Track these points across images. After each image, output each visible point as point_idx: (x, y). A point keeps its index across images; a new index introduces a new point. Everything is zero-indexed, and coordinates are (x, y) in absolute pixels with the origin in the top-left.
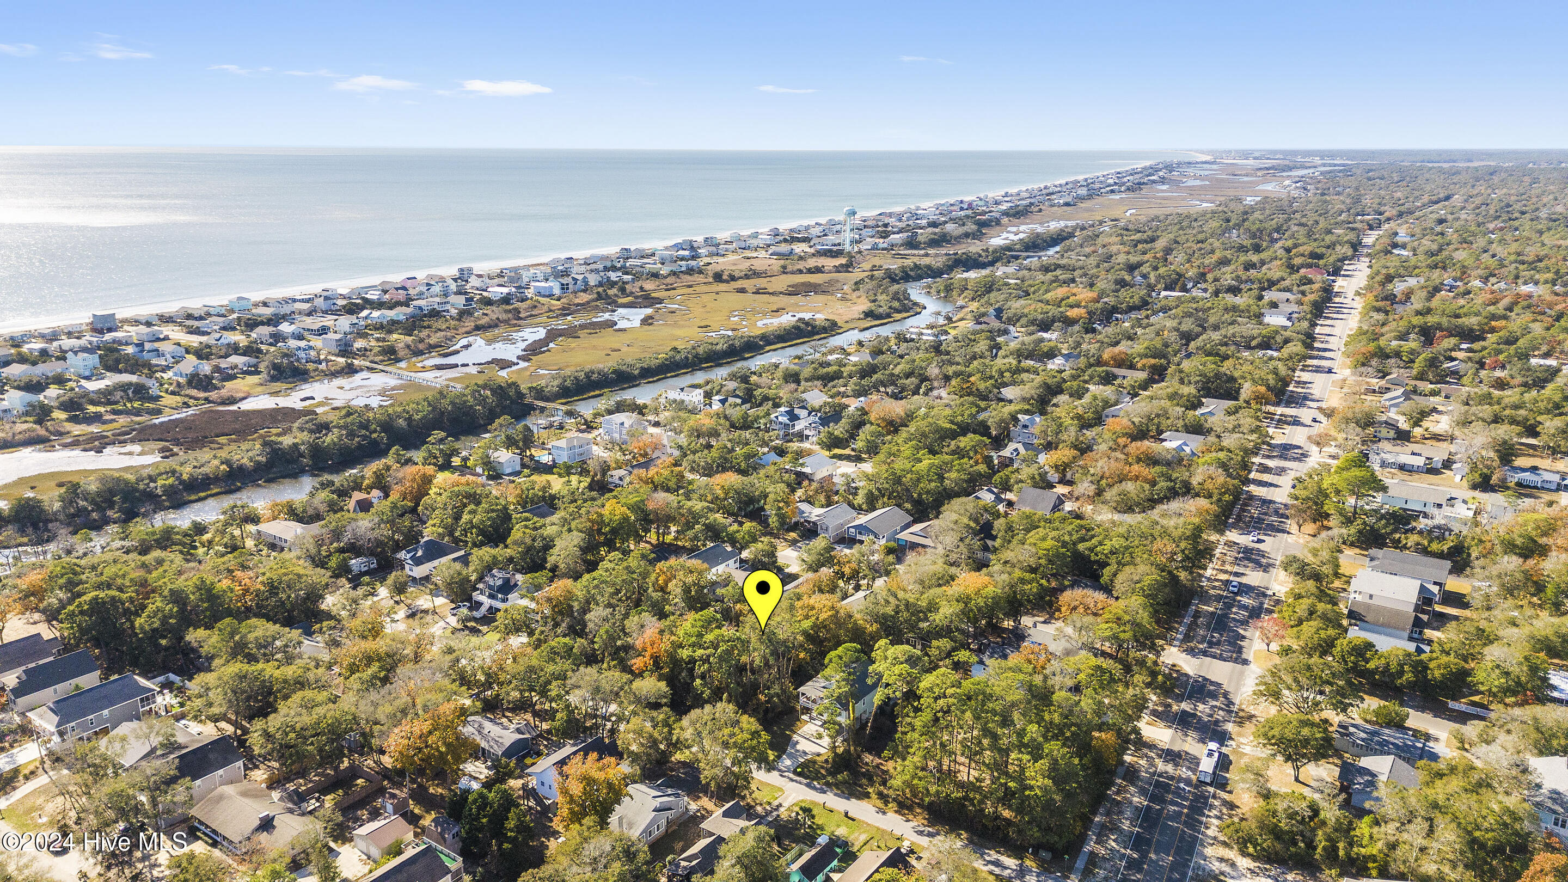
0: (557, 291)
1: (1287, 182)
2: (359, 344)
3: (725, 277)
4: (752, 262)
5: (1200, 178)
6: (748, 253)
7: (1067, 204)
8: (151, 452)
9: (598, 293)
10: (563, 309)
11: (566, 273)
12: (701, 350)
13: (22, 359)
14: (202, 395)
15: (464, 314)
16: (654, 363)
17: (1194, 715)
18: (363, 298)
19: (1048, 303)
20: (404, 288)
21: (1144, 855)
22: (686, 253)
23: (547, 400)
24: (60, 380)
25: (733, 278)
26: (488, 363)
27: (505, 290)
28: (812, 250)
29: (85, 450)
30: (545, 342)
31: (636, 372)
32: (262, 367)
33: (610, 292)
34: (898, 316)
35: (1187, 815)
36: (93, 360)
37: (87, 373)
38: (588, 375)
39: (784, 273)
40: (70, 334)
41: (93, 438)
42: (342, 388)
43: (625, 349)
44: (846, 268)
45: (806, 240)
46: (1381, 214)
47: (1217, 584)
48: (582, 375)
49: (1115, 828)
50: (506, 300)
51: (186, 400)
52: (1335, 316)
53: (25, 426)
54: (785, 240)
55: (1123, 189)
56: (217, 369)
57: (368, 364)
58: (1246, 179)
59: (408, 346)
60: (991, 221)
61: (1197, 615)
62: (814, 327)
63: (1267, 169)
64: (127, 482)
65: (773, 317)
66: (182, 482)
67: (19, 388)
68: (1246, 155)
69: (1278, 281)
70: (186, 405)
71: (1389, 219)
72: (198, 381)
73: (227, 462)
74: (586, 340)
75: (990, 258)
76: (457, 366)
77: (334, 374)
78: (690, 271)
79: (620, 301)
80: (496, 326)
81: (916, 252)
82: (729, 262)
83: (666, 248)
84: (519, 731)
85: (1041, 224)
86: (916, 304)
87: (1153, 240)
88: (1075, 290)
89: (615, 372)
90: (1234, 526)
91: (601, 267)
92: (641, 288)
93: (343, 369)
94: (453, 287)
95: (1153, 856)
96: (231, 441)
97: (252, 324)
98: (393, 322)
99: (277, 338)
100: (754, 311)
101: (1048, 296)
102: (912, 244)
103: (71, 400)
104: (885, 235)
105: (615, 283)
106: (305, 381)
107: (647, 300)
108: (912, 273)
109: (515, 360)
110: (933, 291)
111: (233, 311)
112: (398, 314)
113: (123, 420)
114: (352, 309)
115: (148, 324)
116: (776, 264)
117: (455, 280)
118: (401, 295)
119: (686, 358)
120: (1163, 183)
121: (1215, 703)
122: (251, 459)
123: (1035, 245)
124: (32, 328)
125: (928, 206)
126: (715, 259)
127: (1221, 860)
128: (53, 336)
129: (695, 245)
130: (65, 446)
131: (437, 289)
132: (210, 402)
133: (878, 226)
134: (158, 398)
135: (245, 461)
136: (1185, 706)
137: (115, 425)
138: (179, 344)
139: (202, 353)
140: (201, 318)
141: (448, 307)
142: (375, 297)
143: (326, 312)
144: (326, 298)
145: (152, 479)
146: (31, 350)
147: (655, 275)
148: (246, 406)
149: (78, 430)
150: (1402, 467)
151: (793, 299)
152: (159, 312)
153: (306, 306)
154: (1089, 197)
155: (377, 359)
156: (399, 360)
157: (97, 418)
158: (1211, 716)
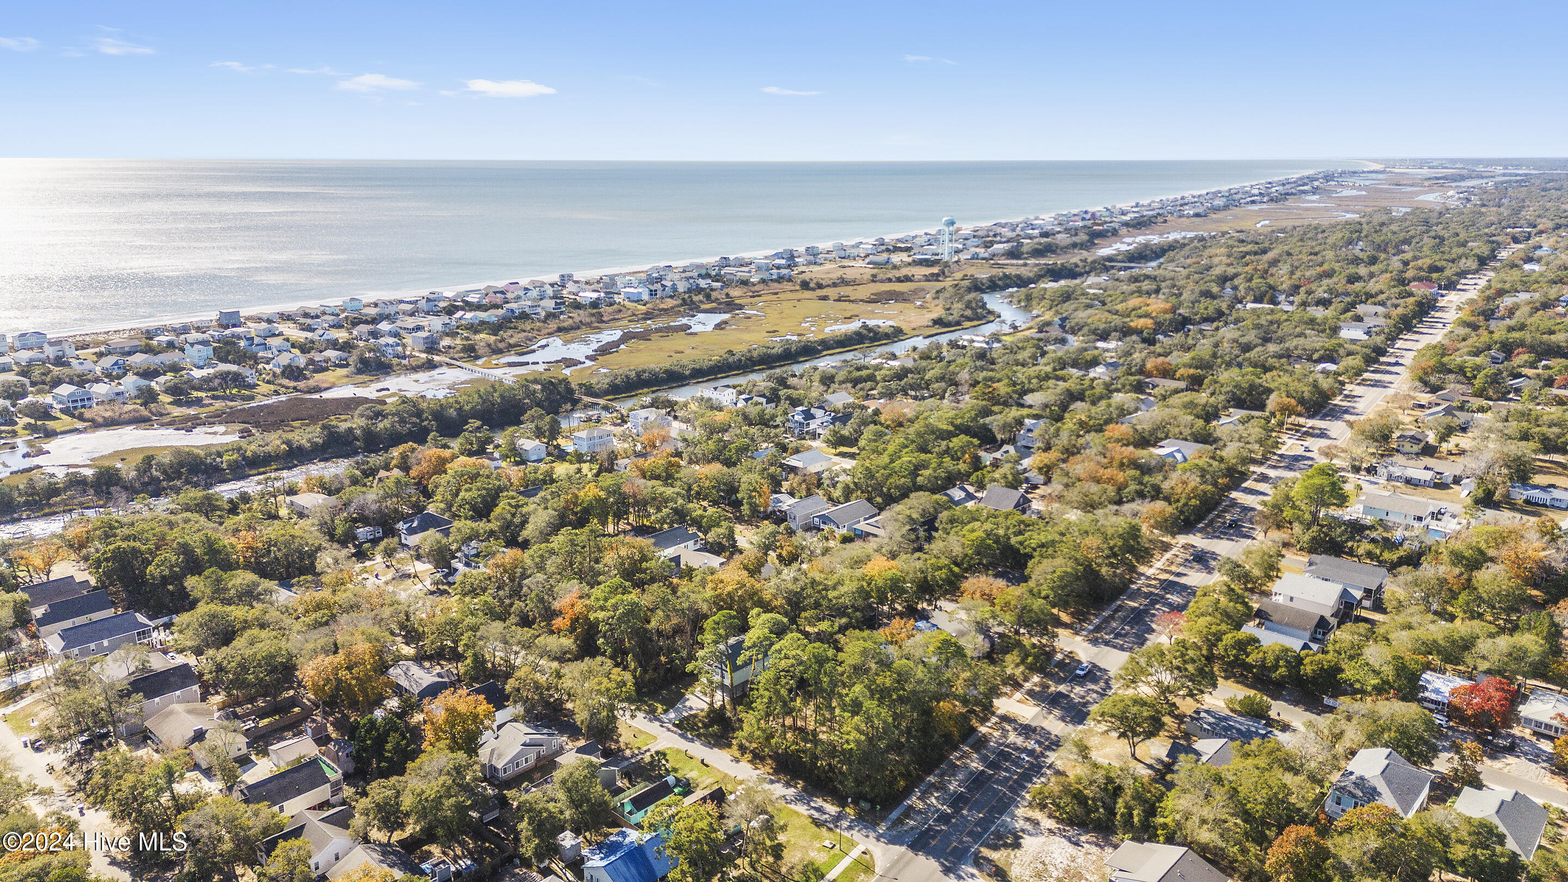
0: (646, 297)
1: (1451, 193)
2: (446, 342)
3: (812, 285)
4: (847, 270)
5: (1360, 188)
6: (846, 263)
7: (1197, 215)
8: (233, 433)
9: (683, 299)
10: (647, 313)
11: (659, 279)
12: (755, 354)
13: (148, 350)
14: (292, 384)
15: (550, 316)
16: (706, 365)
17: (1068, 696)
18: (463, 301)
19: (1116, 313)
20: (502, 293)
21: (957, 811)
22: (783, 262)
23: (596, 395)
24: (175, 368)
25: (820, 286)
26: (557, 362)
27: (595, 295)
28: (910, 260)
29: (178, 429)
30: (616, 344)
31: (687, 373)
32: (351, 361)
33: (695, 298)
34: (967, 324)
35: (1015, 781)
36: (209, 351)
37: (201, 363)
38: (638, 375)
39: (873, 281)
40: (198, 329)
41: (187, 419)
42: (417, 381)
43: (688, 351)
44: (935, 277)
45: (908, 249)
46: (1535, 227)
47: (1153, 582)
48: (633, 374)
49: (941, 787)
50: (595, 304)
51: (278, 388)
52: (1425, 330)
53: (131, 407)
54: (888, 250)
55: (1265, 199)
56: (311, 362)
57: (448, 360)
58: (1409, 189)
59: (489, 345)
60: (1107, 231)
61: (1120, 608)
62: (876, 333)
63: (1437, 178)
64: (198, 456)
65: (843, 323)
66: (244, 458)
67: (137, 374)
68: (1421, 163)
69: (1377, 294)
70: (277, 393)
71: (1541, 232)
72: (293, 372)
73: (288, 443)
74: (657, 342)
75: (1087, 269)
76: (527, 363)
77: (415, 369)
78: (780, 279)
79: (703, 307)
80: (578, 328)
81: (1014, 262)
82: (825, 271)
83: (766, 258)
84: (439, 675)
85: (1161, 234)
86: (990, 312)
87: (1264, 252)
88: (1149, 301)
89: (666, 372)
90: (1201, 531)
91: (695, 274)
92: (727, 295)
93: (423, 364)
94: (550, 291)
95: (965, 812)
96: (303, 425)
97: (356, 323)
98: (483, 323)
99: (375, 335)
100: (828, 317)
101: (1119, 307)
102: (1013, 254)
103: (175, 385)
104: (988, 245)
105: (703, 289)
106: (388, 374)
107: (731, 306)
108: (1000, 283)
109: (583, 359)
110: (1015, 300)
111: (343, 311)
112: (490, 316)
113: (218, 405)
114: (450, 310)
115: (269, 321)
116: (869, 271)
117: (552, 285)
118: (499, 298)
119: (740, 360)
120: (1314, 193)
121: (1093, 687)
122: (309, 441)
123: (1141, 255)
124: (167, 323)
125: (1046, 219)
126: (812, 268)
127: (1027, 819)
128: (185, 329)
129: (796, 254)
130: (162, 425)
131: (534, 293)
132: (298, 391)
133: (988, 236)
134: (255, 386)
135: (304, 442)
136: (1062, 688)
137: (211, 409)
138: (288, 340)
139: (304, 348)
140: (317, 317)
141: (539, 310)
142: (475, 300)
143: (428, 313)
144: (429, 300)
145: (220, 455)
146: (159, 342)
147: (745, 283)
148: (326, 395)
149: (177, 411)
150: (1408, 481)
151: (870, 307)
152: (280, 311)
153: (409, 307)
154: (1226, 207)
155: (456, 356)
156: (477, 357)
157: (198, 402)
158: (1083, 697)
